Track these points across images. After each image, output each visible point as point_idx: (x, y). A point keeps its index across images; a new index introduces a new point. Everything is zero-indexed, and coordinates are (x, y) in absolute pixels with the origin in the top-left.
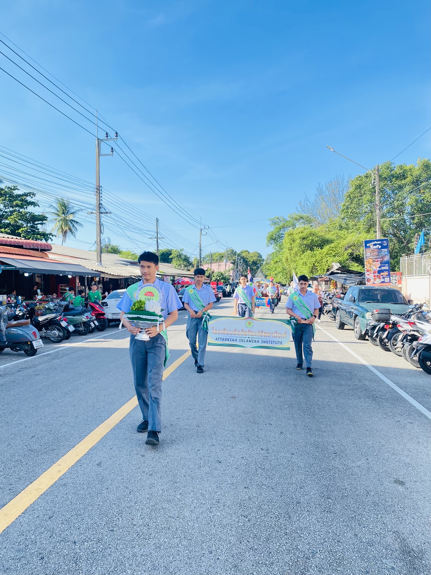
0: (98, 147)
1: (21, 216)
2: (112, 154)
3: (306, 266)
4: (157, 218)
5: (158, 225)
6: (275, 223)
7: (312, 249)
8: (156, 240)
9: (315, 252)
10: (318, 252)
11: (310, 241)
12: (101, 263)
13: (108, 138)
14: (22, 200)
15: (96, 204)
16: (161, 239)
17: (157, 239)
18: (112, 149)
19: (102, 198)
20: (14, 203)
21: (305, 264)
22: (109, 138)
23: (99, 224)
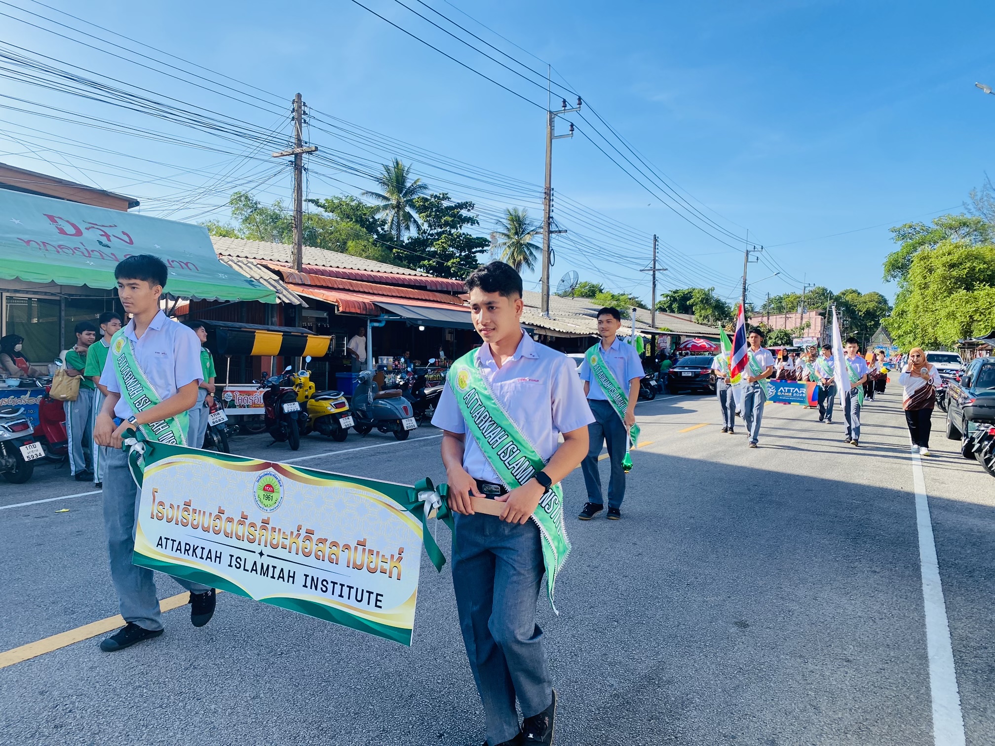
0: (550, 125)
1: (452, 240)
2: (572, 134)
3: (954, 319)
4: (655, 235)
5: (657, 247)
6: (904, 237)
7: (969, 287)
8: (652, 272)
9: (976, 292)
10: (982, 293)
11: (966, 271)
12: (548, 313)
13: (566, 108)
14: (453, 216)
15: (543, 219)
16: (661, 271)
17: (654, 272)
18: (572, 125)
19: (553, 208)
20: (443, 221)
21: (951, 315)
22: (568, 107)
23: (547, 250)
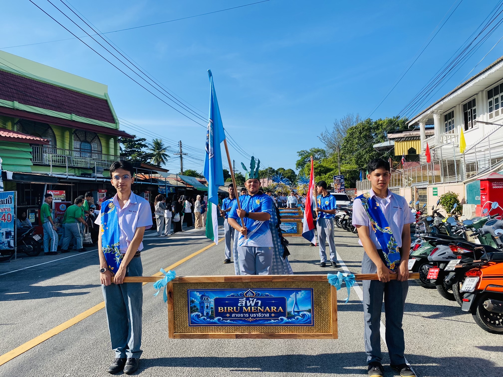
6: (301, 155)
7: (320, 175)
10: (323, 176)
11: (319, 170)
